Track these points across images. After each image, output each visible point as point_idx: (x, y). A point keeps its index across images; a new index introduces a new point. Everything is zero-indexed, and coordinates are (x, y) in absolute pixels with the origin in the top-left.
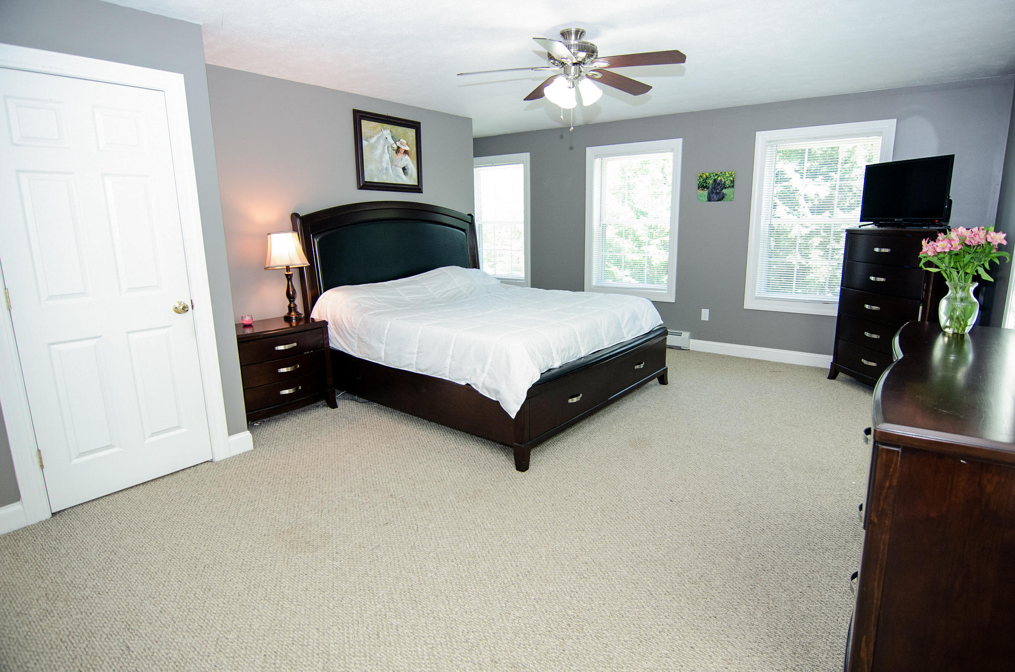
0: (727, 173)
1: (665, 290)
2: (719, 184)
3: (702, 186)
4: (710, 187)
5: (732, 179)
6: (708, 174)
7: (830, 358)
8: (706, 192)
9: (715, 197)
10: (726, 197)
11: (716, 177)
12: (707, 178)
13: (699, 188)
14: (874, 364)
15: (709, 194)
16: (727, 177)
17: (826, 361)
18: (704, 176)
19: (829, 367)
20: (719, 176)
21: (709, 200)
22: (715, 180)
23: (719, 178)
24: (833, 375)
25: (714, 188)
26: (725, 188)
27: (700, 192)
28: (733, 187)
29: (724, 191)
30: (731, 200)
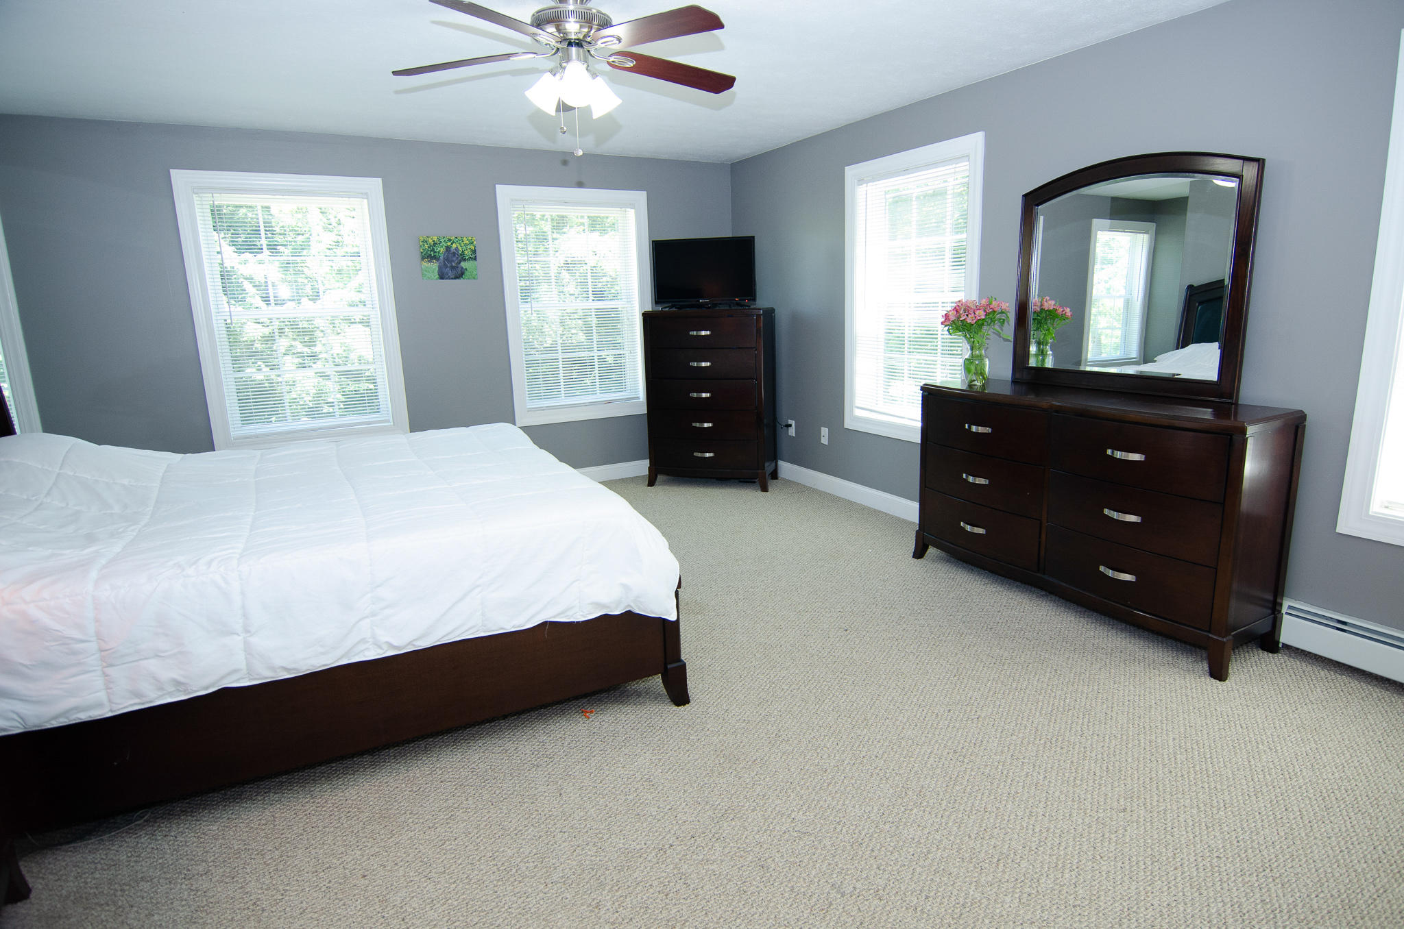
0: (465, 239)
1: (389, 421)
2: (454, 254)
3: (429, 256)
4: (441, 258)
5: (473, 248)
6: (435, 238)
8: (435, 266)
9: (451, 274)
10: (467, 273)
11: (449, 244)
12: (435, 244)
13: (423, 258)
14: (709, 455)
15: (440, 268)
16: (466, 245)
18: (431, 241)
20: (453, 242)
21: (442, 277)
22: (448, 248)
23: (454, 246)
25: (447, 259)
26: (465, 260)
27: (425, 264)
28: (475, 259)
29: (463, 264)
30: (474, 278)
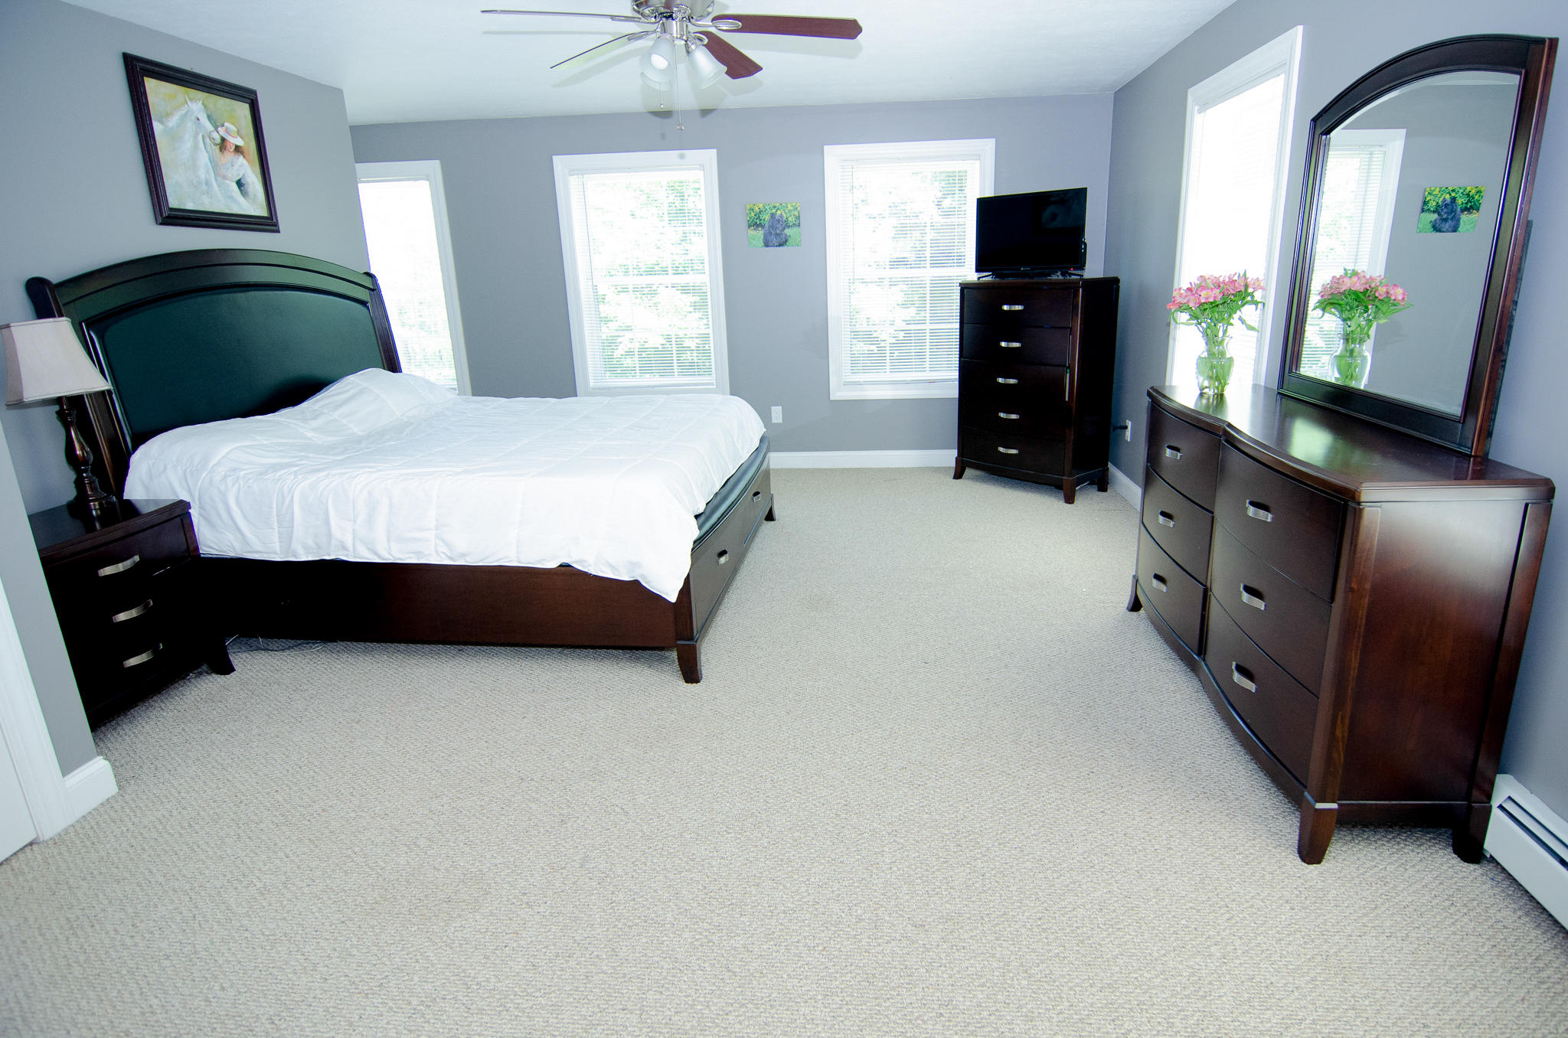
0: (789, 205)
1: (712, 384)
2: (779, 221)
3: (755, 224)
4: (766, 225)
5: (797, 214)
6: (761, 206)
7: (954, 453)
8: (760, 234)
9: (775, 241)
10: (790, 241)
11: (774, 211)
12: (760, 212)
13: (749, 226)
14: (1014, 452)
15: (765, 236)
16: (790, 211)
17: (949, 457)
18: (757, 208)
19: (953, 464)
20: (778, 209)
21: (767, 245)
22: (773, 216)
23: (779, 212)
24: (958, 475)
25: (772, 227)
26: (789, 227)
27: (752, 232)
28: (799, 226)
29: (787, 231)
30: (798, 245)
